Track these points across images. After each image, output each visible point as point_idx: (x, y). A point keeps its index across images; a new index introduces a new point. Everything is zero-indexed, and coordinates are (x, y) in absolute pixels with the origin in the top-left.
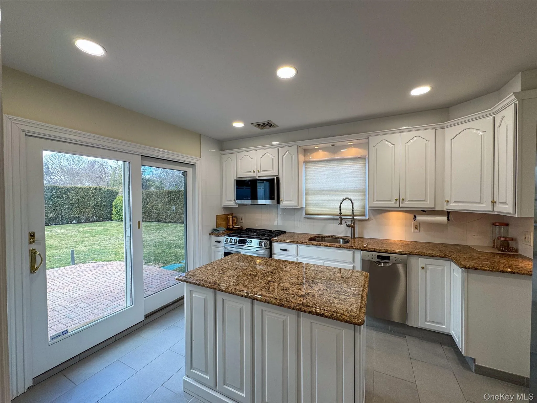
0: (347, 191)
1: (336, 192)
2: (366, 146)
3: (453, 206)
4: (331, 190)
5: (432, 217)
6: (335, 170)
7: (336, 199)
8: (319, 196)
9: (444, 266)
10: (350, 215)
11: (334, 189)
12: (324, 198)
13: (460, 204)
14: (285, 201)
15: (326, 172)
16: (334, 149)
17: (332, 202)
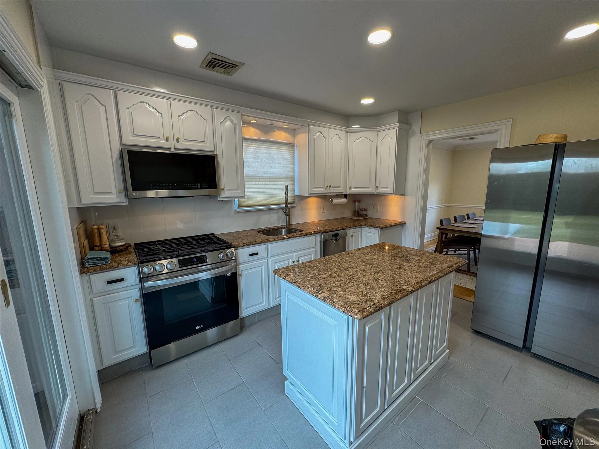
0: (280, 179)
1: (270, 179)
2: (293, 132)
3: (354, 191)
4: (266, 177)
5: (339, 199)
6: (269, 154)
7: (270, 186)
8: (254, 183)
9: (358, 232)
10: (283, 203)
11: (269, 176)
12: (259, 185)
13: (363, 189)
14: (227, 190)
15: (260, 155)
16: (266, 129)
17: (267, 190)
